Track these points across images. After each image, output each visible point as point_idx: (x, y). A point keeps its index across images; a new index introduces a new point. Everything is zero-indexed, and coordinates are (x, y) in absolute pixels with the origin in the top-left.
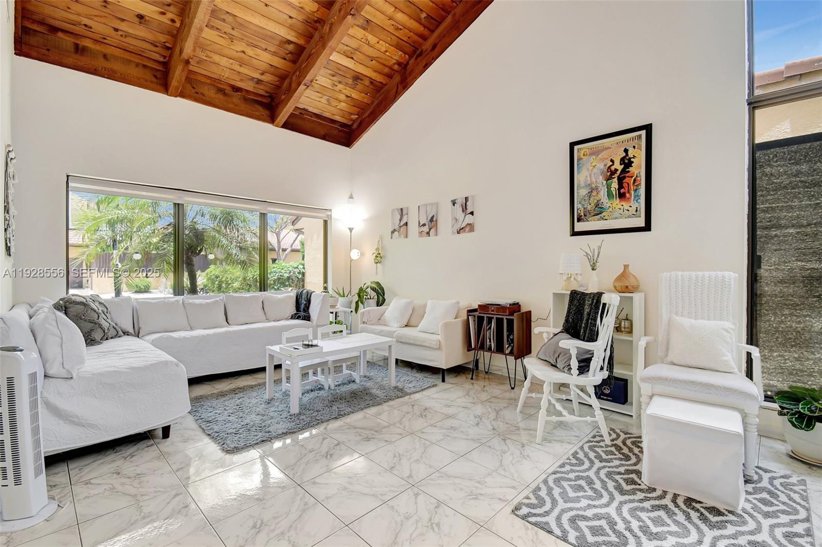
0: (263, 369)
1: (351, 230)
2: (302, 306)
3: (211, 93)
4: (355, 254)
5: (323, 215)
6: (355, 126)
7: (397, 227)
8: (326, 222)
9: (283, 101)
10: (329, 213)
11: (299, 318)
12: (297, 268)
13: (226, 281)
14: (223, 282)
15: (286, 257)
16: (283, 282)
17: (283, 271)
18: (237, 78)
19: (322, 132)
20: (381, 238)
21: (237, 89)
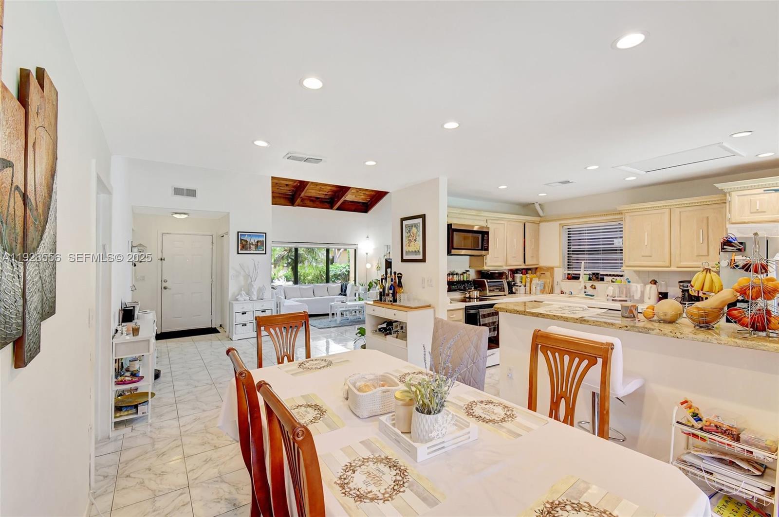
0: (328, 315)
1: (367, 254)
2: (343, 290)
3: (308, 202)
4: (368, 266)
5: (354, 247)
6: (369, 204)
7: (386, 254)
8: (355, 250)
9: (336, 201)
10: (357, 246)
11: (342, 295)
12: (345, 268)
13: (303, 275)
14: (301, 276)
15: (340, 255)
16: (337, 277)
17: (337, 270)
18: (317, 194)
19: (353, 208)
20: (380, 258)
21: (317, 198)
